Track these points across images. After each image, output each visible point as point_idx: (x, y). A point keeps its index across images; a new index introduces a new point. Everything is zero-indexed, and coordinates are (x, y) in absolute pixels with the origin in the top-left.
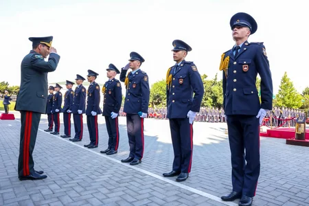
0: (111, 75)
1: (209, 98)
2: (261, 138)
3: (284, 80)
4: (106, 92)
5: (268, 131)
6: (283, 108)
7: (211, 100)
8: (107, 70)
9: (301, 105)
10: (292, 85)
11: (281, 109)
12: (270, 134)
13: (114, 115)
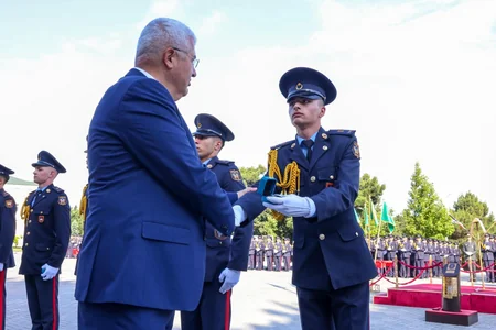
0: (43, 178)
1: (270, 217)
2: (373, 308)
3: (417, 180)
4: (31, 217)
5: (390, 291)
6: (419, 240)
7: (275, 221)
8: (34, 165)
9: (451, 232)
10: (432, 191)
11: (415, 240)
12: (395, 298)
13: (48, 271)
